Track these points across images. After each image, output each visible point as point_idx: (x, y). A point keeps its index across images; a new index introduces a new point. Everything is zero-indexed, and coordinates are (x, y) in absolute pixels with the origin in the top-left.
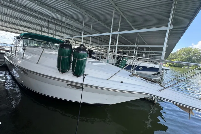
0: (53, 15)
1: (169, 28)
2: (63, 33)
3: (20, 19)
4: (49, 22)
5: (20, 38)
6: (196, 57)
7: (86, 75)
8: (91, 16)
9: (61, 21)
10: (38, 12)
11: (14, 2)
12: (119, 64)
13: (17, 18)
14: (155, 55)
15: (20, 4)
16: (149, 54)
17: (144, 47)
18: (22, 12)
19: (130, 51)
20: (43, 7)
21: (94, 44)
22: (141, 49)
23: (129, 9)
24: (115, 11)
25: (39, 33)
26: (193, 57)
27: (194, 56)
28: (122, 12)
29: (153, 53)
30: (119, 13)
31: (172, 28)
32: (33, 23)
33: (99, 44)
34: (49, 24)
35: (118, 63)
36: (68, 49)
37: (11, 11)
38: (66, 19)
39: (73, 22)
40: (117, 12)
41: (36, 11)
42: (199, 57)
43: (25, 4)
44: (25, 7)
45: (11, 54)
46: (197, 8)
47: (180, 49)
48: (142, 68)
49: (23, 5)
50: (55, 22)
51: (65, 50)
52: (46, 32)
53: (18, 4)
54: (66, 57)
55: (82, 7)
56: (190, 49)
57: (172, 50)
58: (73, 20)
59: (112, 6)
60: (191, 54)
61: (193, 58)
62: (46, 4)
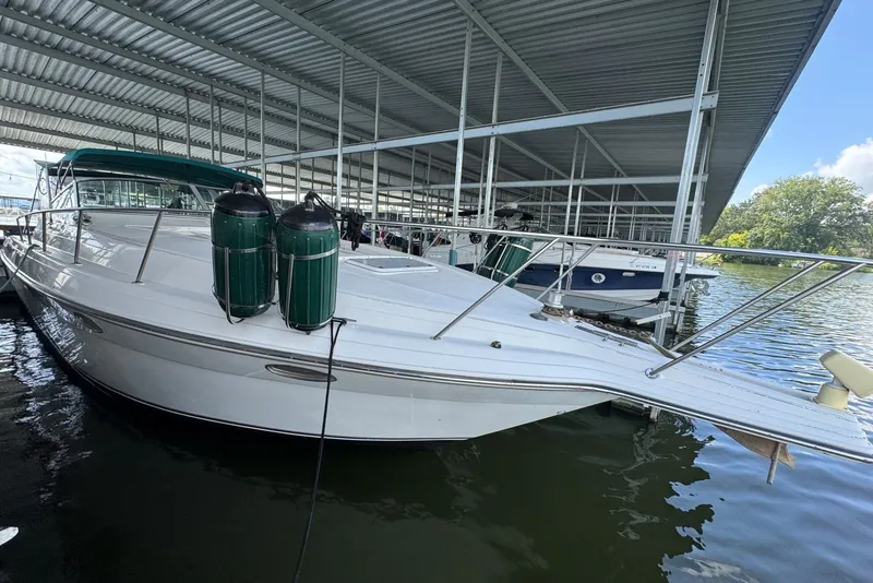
0: (204, 59)
1: (700, 102)
2: (254, 136)
3: (55, 83)
4: (187, 92)
5: (62, 172)
6: (835, 216)
7: (343, 322)
8: (372, 62)
9: (242, 87)
10: (137, 49)
11: (24, 7)
12: (498, 268)
13: (41, 81)
14: (660, 219)
15: (52, 16)
16: (632, 215)
17: (611, 186)
18: (63, 51)
19: (552, 204)
20: (156, 29)
21: (394, 180)
22: (598, 195)
23: (536, 24)
24: (474, 33)
25: (150, 143)
26: (822, 219)
27: (825, 215)
28: (506, 37)
29: (651, 210)
30: (492, 42)
31: (712, 102)
32: (119, 101)
33: (417, 180)
34: (191, 101)
35: (492, 260)
36: (253, 216)
37: (14, 49)
38: (263, 79)
39: (295, 89)
40: (482, 40)
41: (126, 48)
42: (850, 218)
43: (75, 18)
44: (74, 30)
45: (28, 247)
46: (816, 12)
47: (766, 187)
48: (603, 277)
49: (63, 22)
50: (215, 90)
51: (241, 221)
52: (180, 139)
53: (44, 19)
54: (248, 251)
55: (329, 22)
56: (811, 183)
57: (730, 193)
58: (296, 81)
59: (457, 16)
60: (816, 205)
61: (822, 222)
62: (171, 11)
